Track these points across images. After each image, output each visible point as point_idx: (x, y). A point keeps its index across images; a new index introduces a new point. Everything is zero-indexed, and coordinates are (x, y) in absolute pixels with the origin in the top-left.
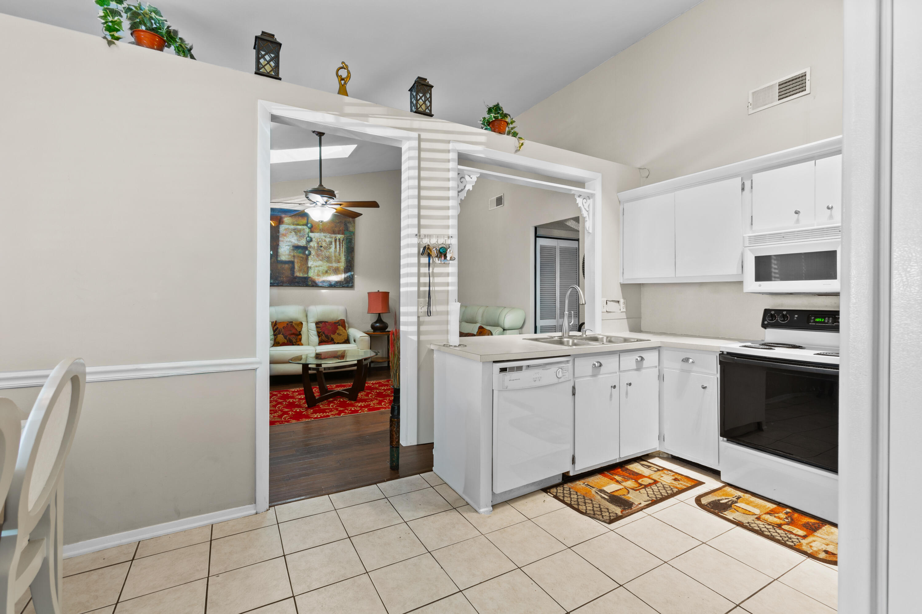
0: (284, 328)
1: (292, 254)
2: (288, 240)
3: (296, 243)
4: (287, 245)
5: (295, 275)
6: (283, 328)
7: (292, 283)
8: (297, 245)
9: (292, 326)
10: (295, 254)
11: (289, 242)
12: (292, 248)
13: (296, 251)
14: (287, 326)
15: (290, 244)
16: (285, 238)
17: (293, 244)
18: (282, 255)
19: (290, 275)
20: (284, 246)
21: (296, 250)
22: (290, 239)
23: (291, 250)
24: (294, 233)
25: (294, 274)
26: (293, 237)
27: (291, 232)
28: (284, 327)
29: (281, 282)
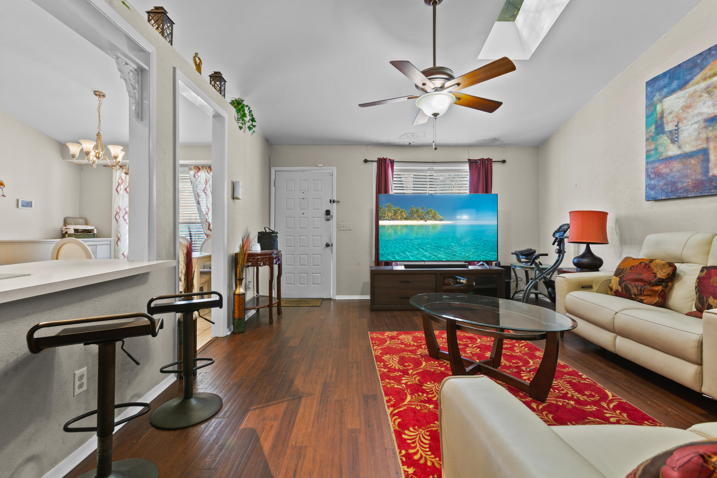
0: (632, 268)
1: (704, 136)
2: (696, 112)
3: (710, 112)
4: (693, 122)
5: (711, 174)
6: (630, 268)
7: (704, 191)
8: (713, 115)
9: (647, 266)
10: (710, 135)
11: (697, 115)
12: (703, 124)
13: (710, 128)
14: (637, 266)
15: (700, 118)
16: (690, 111)
17: (705, 116)
18: (685, 144)
19: (699, 177)
20: (687, 127)
21: (710, 126)
22: (698, 110)
23: (702, 128)
24: (706, 95)
25: (709, 172)
26: (704, 104)
27: (701, 96)
28: (633, 266)
29: (684, 192)
